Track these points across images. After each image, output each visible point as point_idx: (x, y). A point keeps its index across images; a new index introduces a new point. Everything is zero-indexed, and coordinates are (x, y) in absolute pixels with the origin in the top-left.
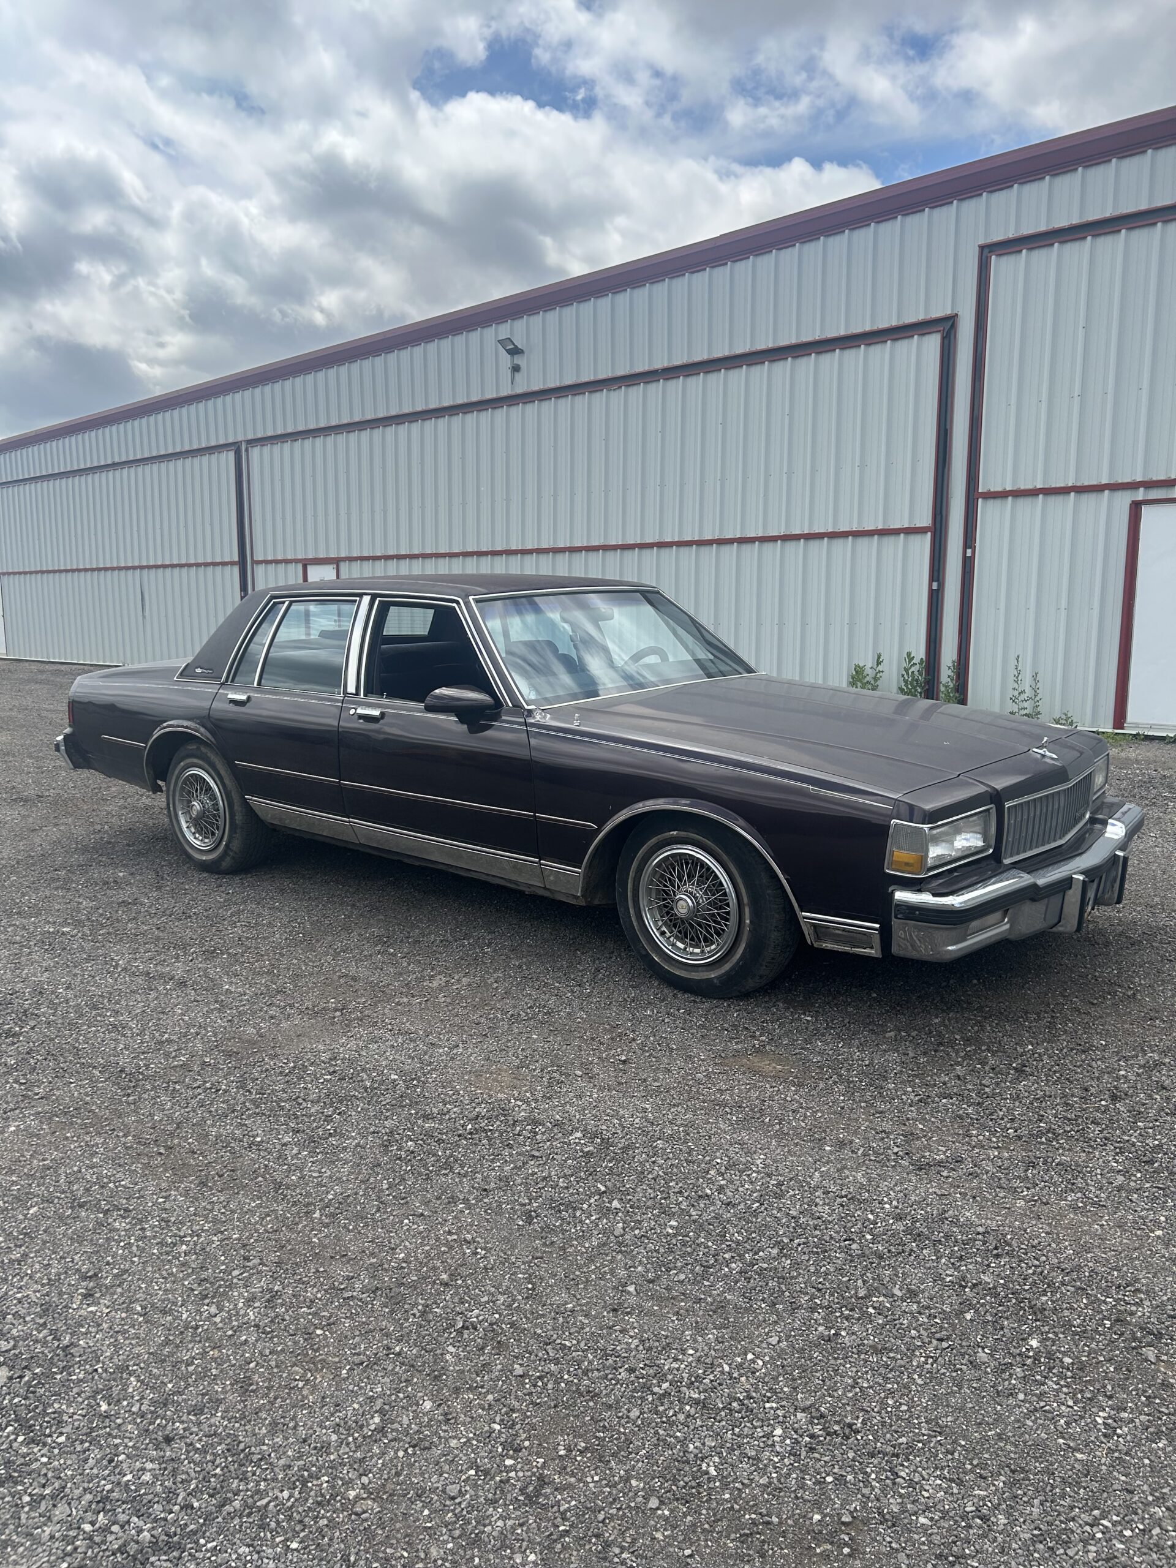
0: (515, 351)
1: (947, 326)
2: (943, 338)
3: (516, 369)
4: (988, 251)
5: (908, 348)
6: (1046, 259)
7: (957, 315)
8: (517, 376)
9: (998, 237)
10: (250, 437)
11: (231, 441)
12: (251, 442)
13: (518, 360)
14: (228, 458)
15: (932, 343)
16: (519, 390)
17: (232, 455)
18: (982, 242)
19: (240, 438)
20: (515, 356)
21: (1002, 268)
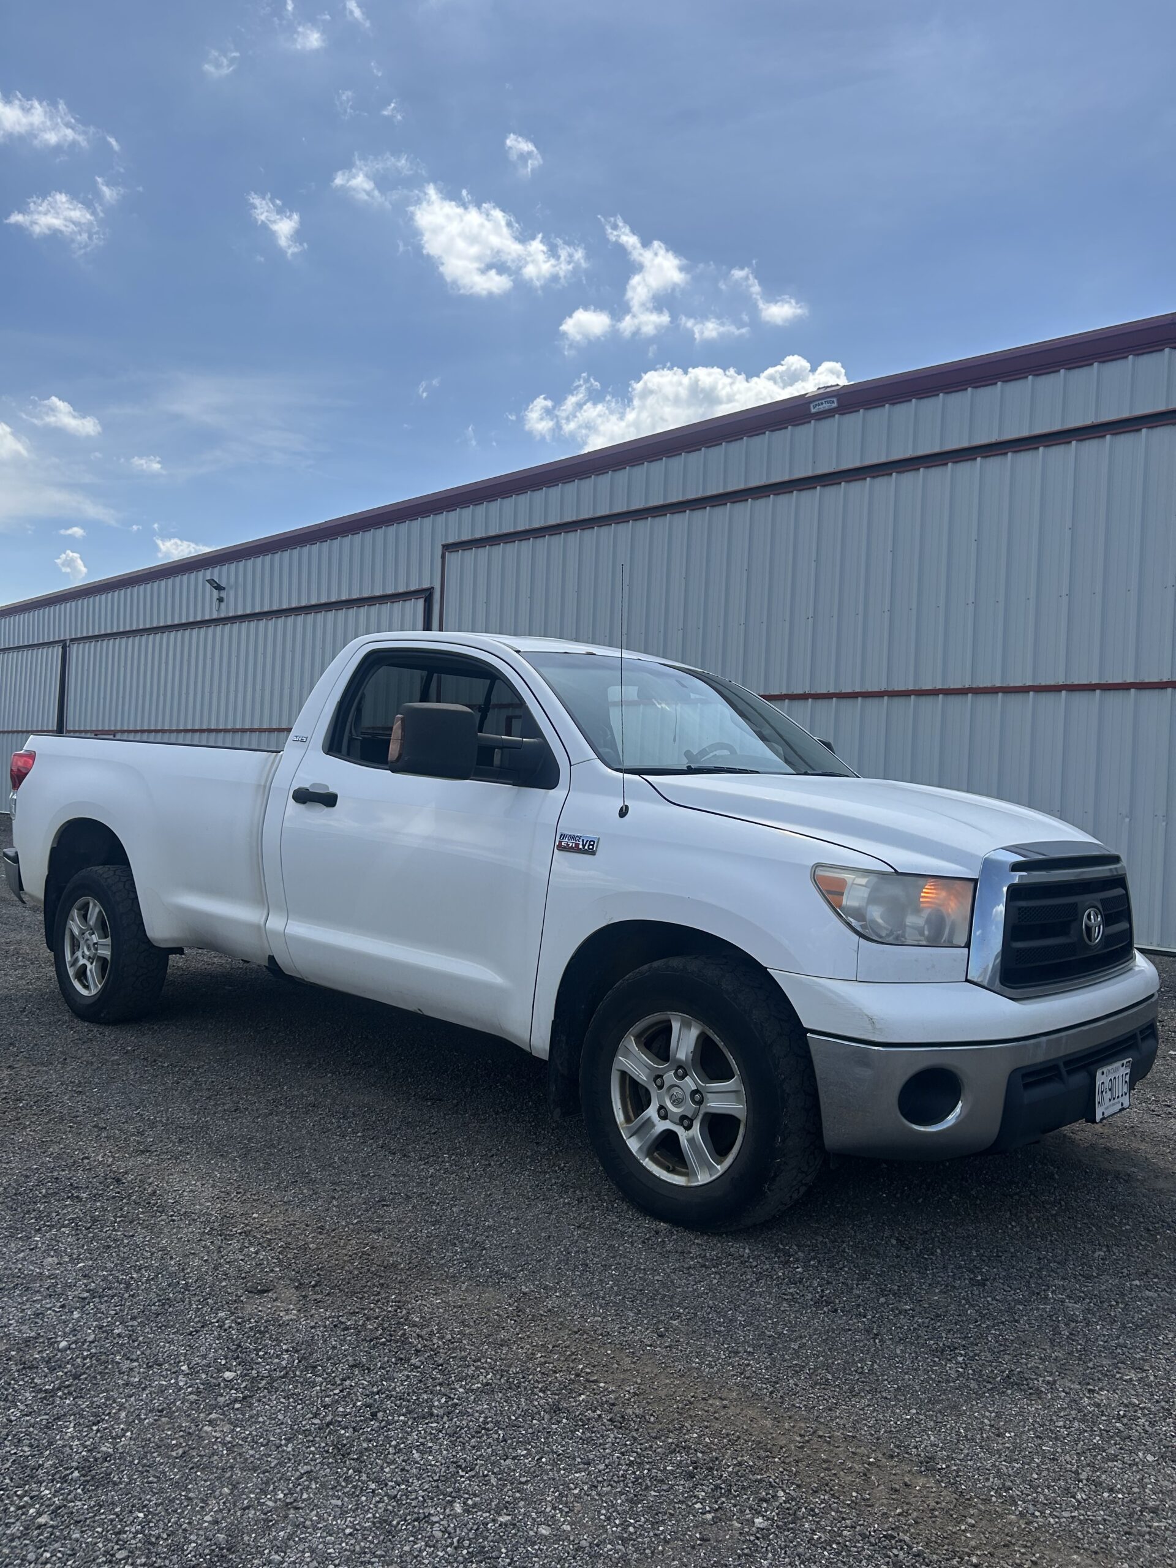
0: (219, 588)
1: (427, 595)
2: (425, 601)
3: (221, 600)
4: (448, 547)
5: (409, 605)
6: (470, 555)
7: (433, 588)
8: (223, 605)
9: (451, 540)
10: (73, 637)
11: (62, 638)
12: (72, 640)
13: (223, 594)
14: (58, 650)
15: (421, 603)
16: (223, 615)
17: (60, 648)
18: (444, 543)
19: (68, 637)
20: (222, 592)
21: (453, 558)
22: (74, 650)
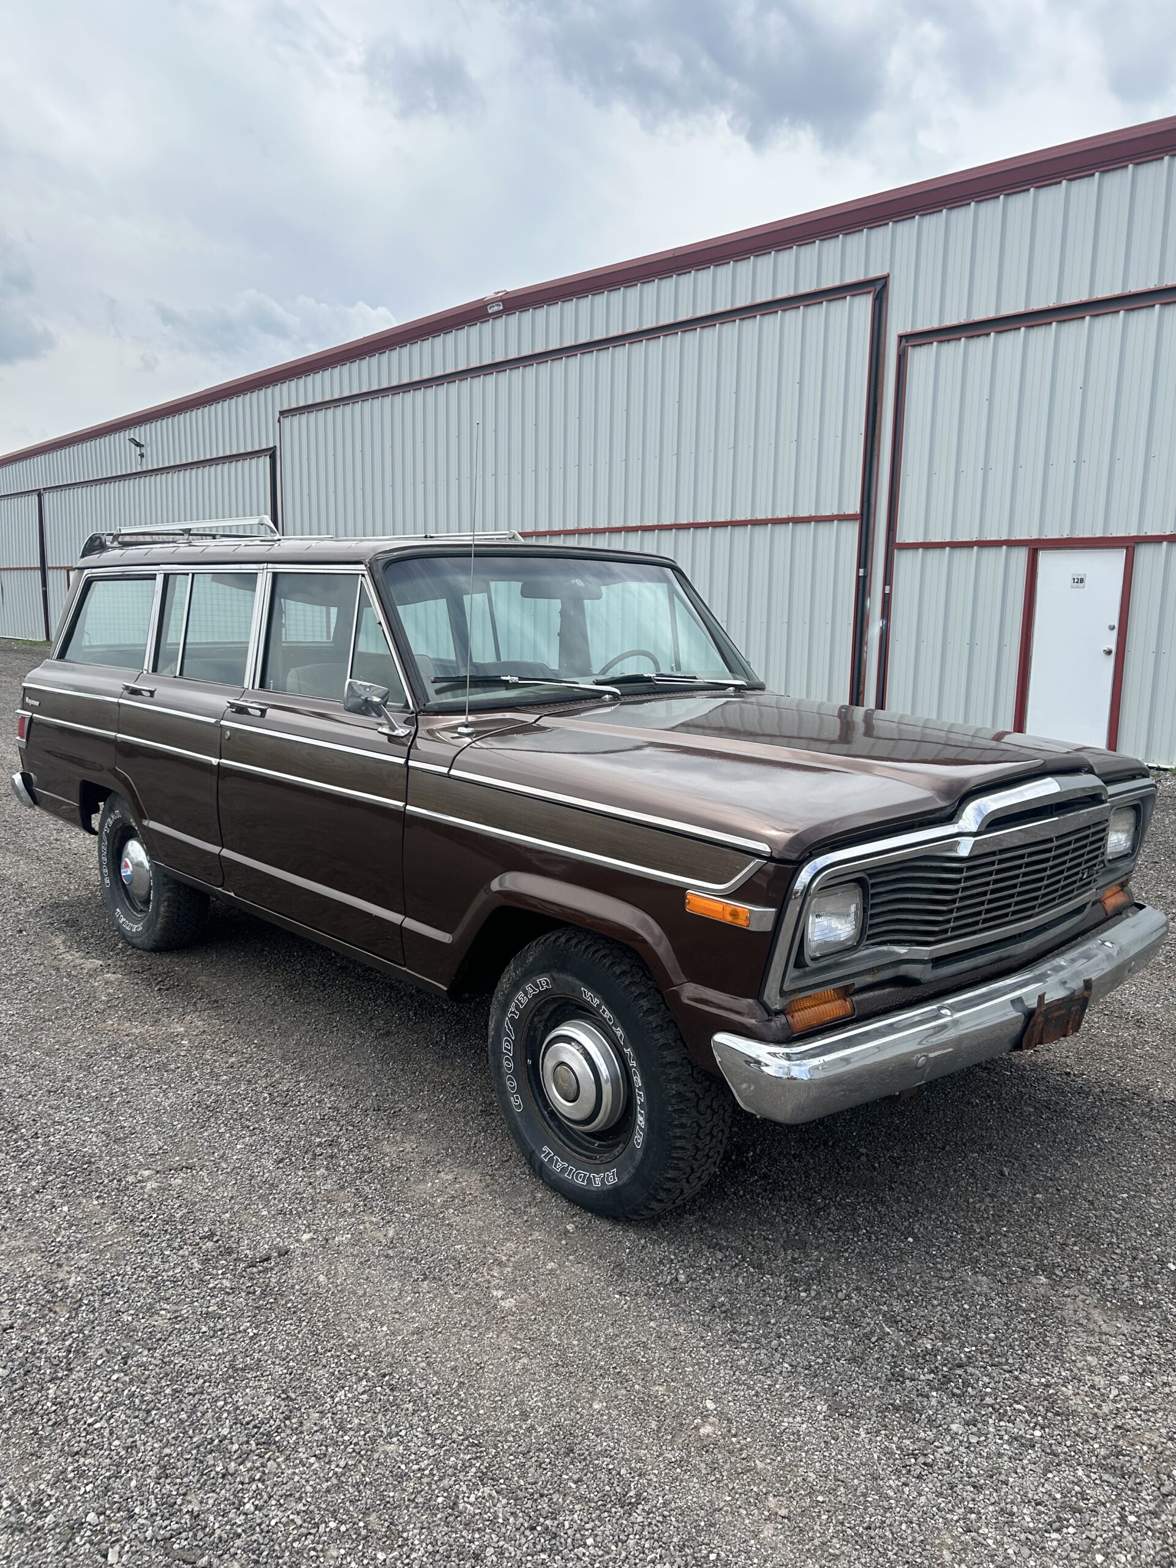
0: (138, 445)
1: (272, 453)
2: (270, 459)
3: (142, 455)
4: (282, 413)
7: (275, 447)
9: (286, 408)
10: (44, 486)
11: (36, 488)
12: (46, 490)
13: (141, 451)
15: (267, 462)
16: (145, 468)
17: (37, 497)
18: (280, 410)
19: (40, 486)
21: (286, 422)
22: (46, 497)
